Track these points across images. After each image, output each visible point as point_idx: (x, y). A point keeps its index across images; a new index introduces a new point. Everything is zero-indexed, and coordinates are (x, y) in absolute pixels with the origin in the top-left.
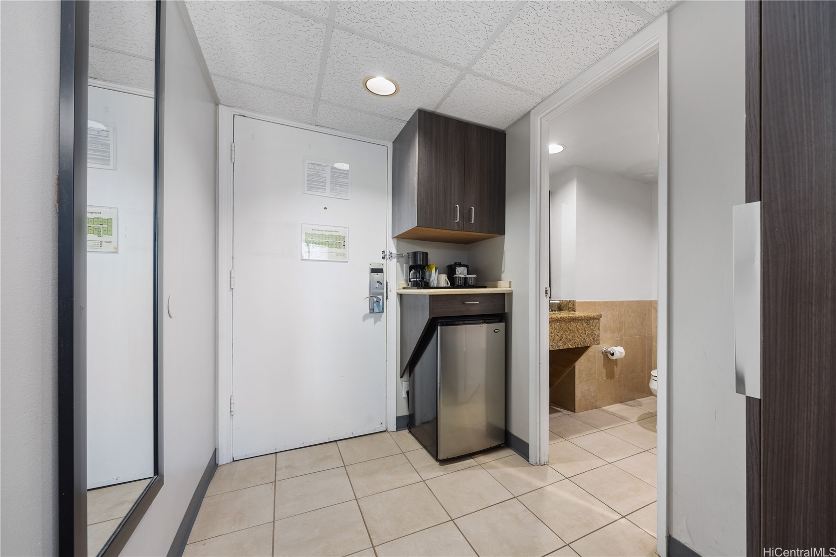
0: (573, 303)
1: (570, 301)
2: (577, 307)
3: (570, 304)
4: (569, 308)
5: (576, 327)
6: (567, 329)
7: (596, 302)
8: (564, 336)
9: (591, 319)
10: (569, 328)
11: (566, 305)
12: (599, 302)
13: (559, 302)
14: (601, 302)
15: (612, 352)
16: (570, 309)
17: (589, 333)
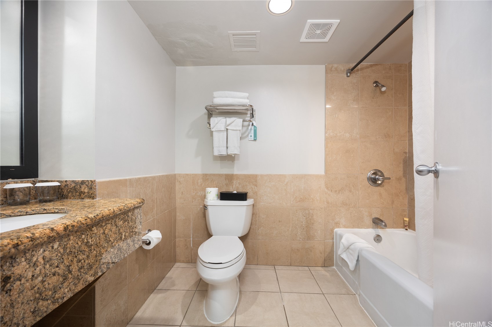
0: (91, 185)
1: (83, 182)
2: (98, 190)
3: (83, 187)
4: (81, 193)
5: (104, 233)
6: (83, 247)
7: (126, 180)
8: (74, 268)
9: (129, 211)
10: (88, 242)
11: (75, 189)
12: (130, 180)
13: (57, 184)
14: (133, 179)
15: (148, 242)
16: (83, 196)
17: (127, 234)
